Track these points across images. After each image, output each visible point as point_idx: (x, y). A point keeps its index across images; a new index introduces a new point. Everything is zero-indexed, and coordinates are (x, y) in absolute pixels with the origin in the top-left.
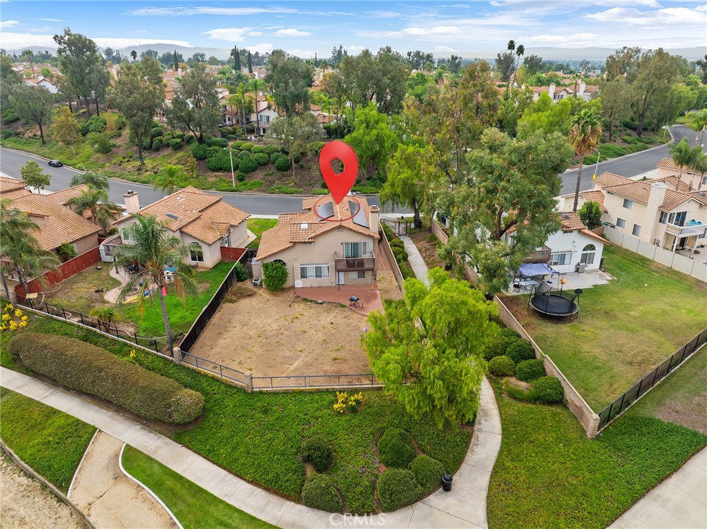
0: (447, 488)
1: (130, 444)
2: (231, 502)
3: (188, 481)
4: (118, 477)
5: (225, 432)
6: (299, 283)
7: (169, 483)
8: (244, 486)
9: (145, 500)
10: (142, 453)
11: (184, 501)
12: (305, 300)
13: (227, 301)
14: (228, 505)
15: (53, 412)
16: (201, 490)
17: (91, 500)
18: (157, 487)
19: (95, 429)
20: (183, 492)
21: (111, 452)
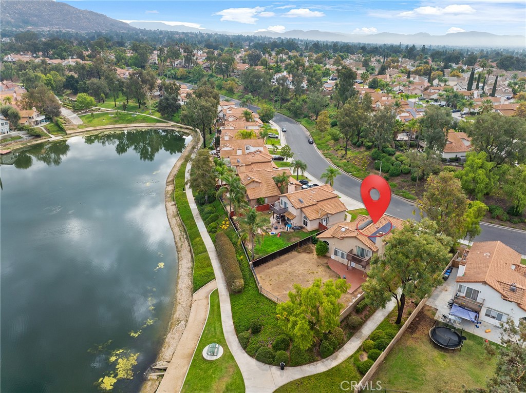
0: (282, 369)
1: (219, 290)
2: (223, 324)
3: (220, 310)
4: (207, 297)
5: (241, 302)
6: (333, 257)
7: (215, 307)
8: (231, 322)
9: (206, 308)
10: (218, 293)
11: (213, 315)
12: (328, 267)
13: (296, 251)
14: (221, 324)
15: (210, 265)
16: (220, 316)
17: (197, 299)
18: (212, 306)
19: (215, 278)
20: (215, 313)
21: (212, 288)
